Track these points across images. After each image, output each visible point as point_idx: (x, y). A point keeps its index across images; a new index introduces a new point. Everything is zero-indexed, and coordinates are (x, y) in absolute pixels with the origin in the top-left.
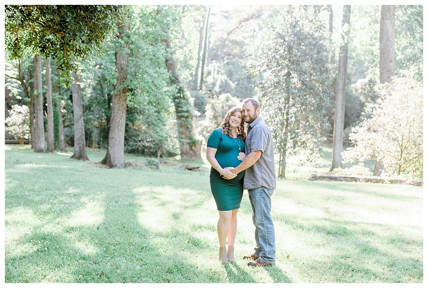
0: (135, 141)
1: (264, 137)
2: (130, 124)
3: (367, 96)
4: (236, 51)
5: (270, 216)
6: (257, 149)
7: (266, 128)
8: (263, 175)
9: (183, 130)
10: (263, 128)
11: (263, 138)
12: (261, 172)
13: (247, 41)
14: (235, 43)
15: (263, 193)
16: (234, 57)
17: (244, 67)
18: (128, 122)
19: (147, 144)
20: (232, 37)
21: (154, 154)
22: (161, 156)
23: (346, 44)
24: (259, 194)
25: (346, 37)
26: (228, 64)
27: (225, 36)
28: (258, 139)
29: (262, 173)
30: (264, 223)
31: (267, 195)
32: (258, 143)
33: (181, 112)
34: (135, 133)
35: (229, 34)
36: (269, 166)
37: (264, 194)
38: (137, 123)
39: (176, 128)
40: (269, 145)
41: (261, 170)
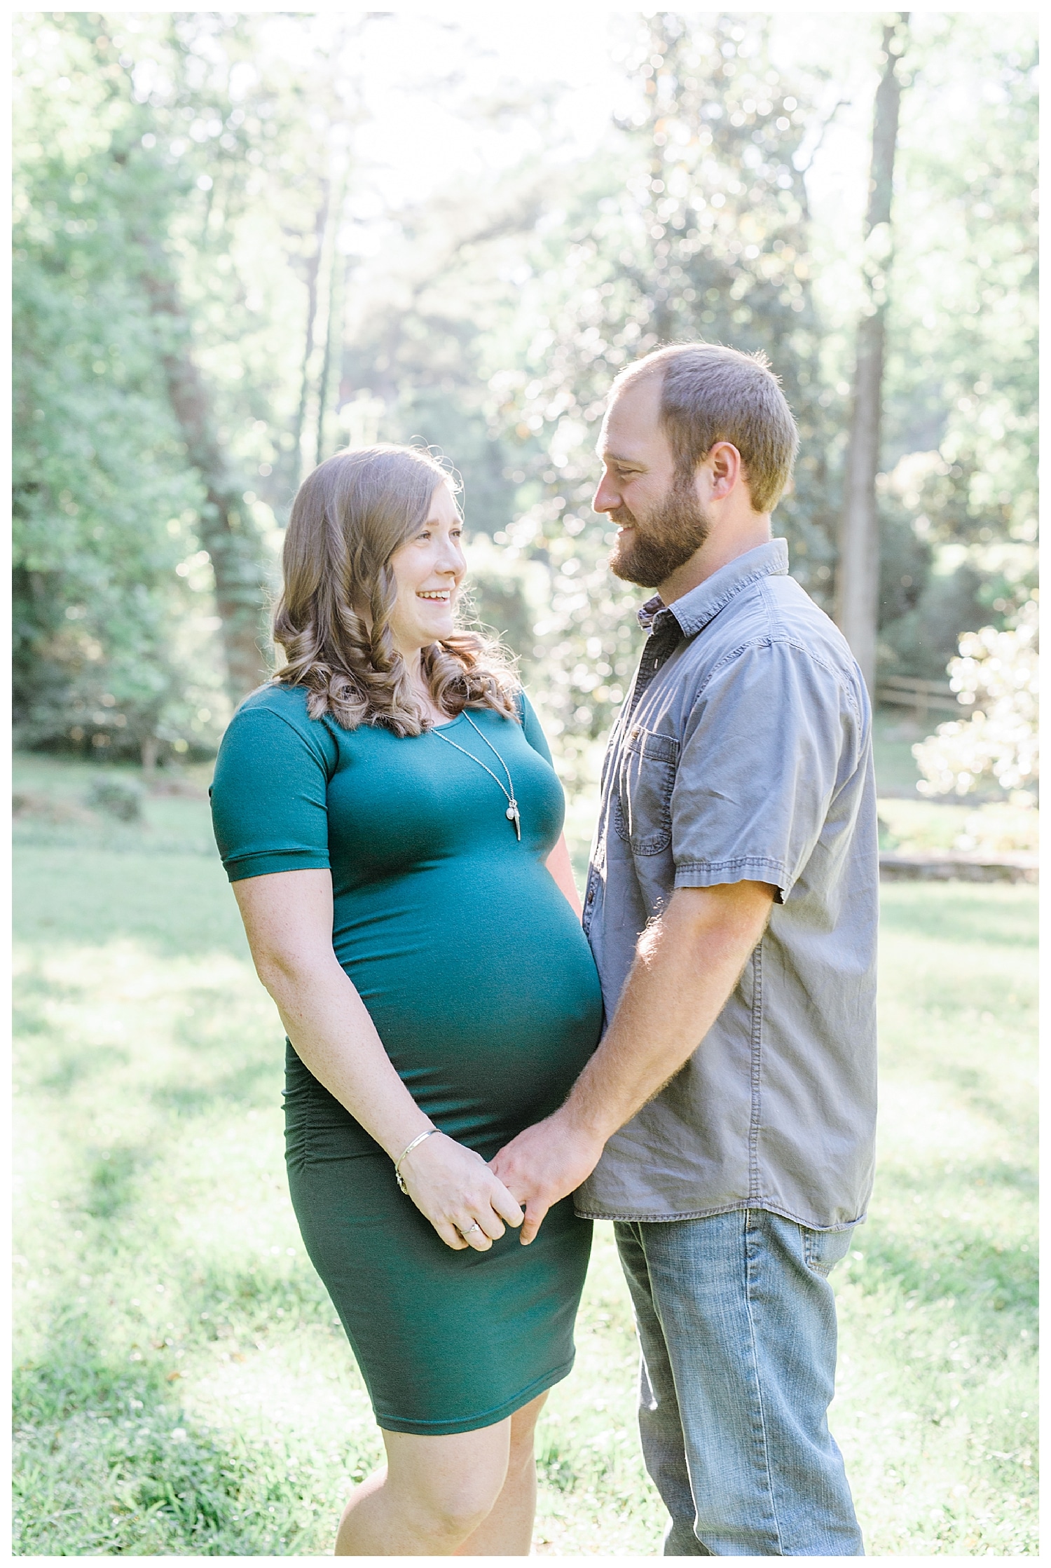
0: (56, 705)
1: (808, 748)
2: (39, 640)
3: (937, 518)
4: (446, 354)
5: (825, 1459)
6: (736, 865)
7: (827, 660)
8: (769, 1097)
9: (242, 657)
10: (799, 655)
11: (797, 757)
12: (752, 1072)
13: (483, 319)
14: (441, 326)
15: (765, 1257)
16: (438, 377)
17: (479, 417)
18: (30, 632)
19: (100, 718)
20: (431, 303)
21: (130, 756)
22: (160, 763)
23: (882, 309)
24: (722, 1267)
25: (880, 282)
26: (416, 405)
27: (403, 299)
28: (753, 769)
29: (753, 1083)
30: (775, 1526)
31: (799, 1273)
32: (751, 803)
33: (237, 585)
34: (56, 673)
35: (418, 290)
36: (830, 1016)
37: (775, 1266)
38: (66, 633)
39: (218, 651)
40: (845, 818)
41: (744, 1051)
